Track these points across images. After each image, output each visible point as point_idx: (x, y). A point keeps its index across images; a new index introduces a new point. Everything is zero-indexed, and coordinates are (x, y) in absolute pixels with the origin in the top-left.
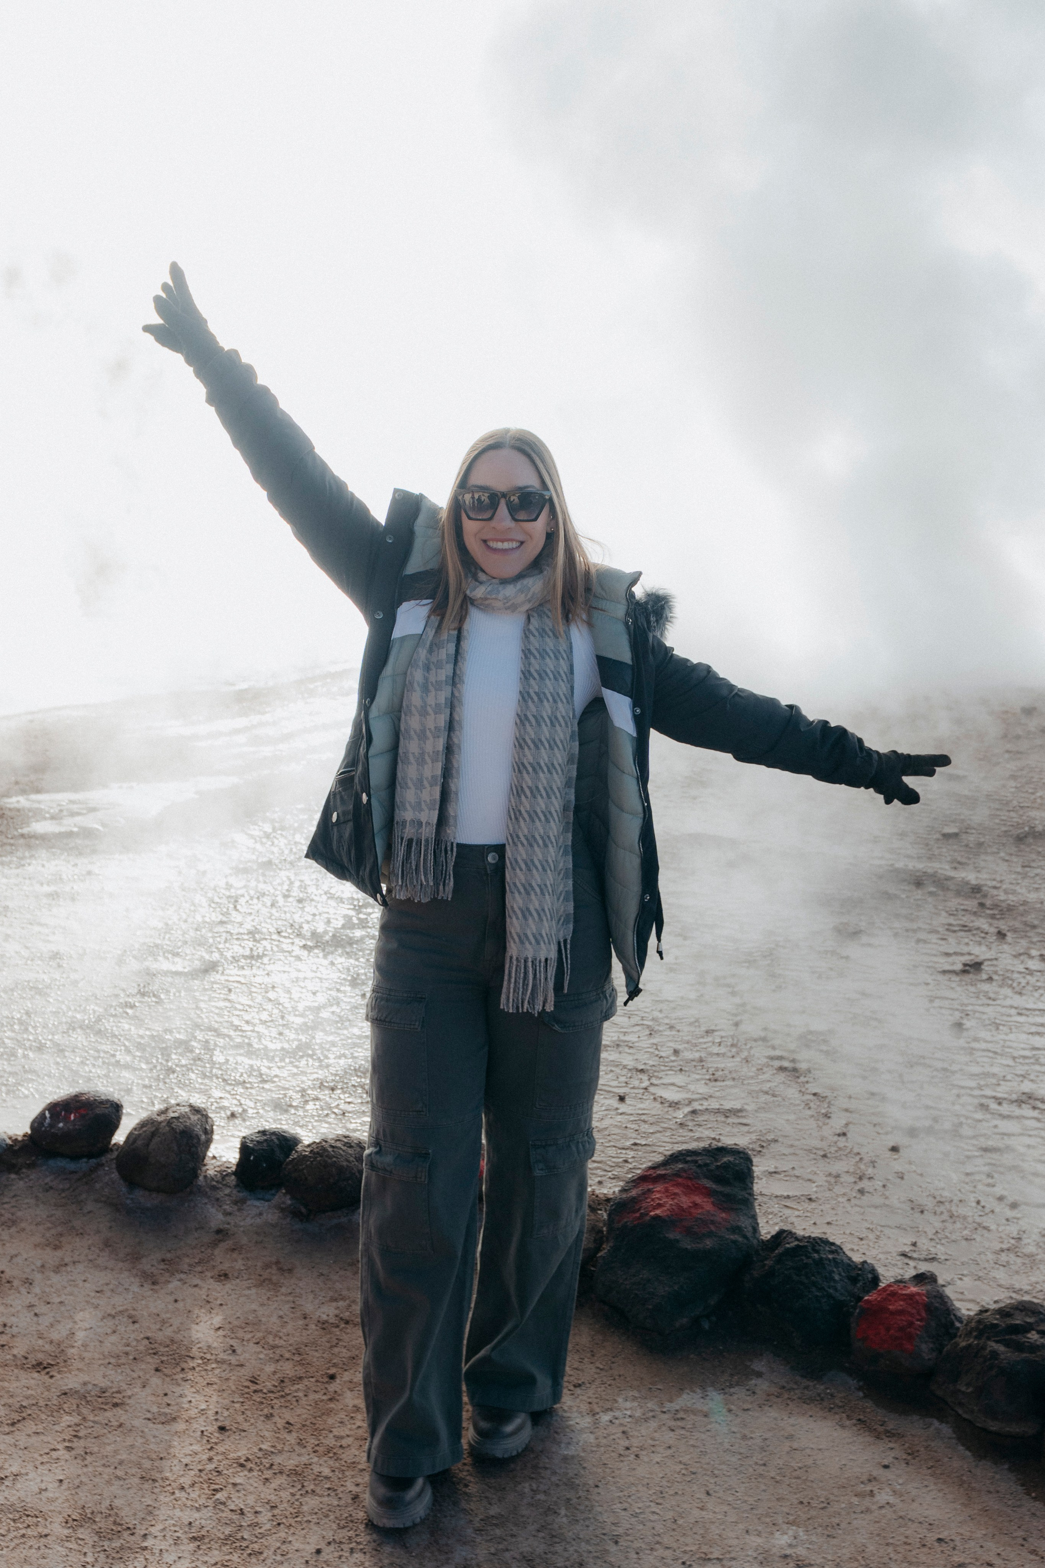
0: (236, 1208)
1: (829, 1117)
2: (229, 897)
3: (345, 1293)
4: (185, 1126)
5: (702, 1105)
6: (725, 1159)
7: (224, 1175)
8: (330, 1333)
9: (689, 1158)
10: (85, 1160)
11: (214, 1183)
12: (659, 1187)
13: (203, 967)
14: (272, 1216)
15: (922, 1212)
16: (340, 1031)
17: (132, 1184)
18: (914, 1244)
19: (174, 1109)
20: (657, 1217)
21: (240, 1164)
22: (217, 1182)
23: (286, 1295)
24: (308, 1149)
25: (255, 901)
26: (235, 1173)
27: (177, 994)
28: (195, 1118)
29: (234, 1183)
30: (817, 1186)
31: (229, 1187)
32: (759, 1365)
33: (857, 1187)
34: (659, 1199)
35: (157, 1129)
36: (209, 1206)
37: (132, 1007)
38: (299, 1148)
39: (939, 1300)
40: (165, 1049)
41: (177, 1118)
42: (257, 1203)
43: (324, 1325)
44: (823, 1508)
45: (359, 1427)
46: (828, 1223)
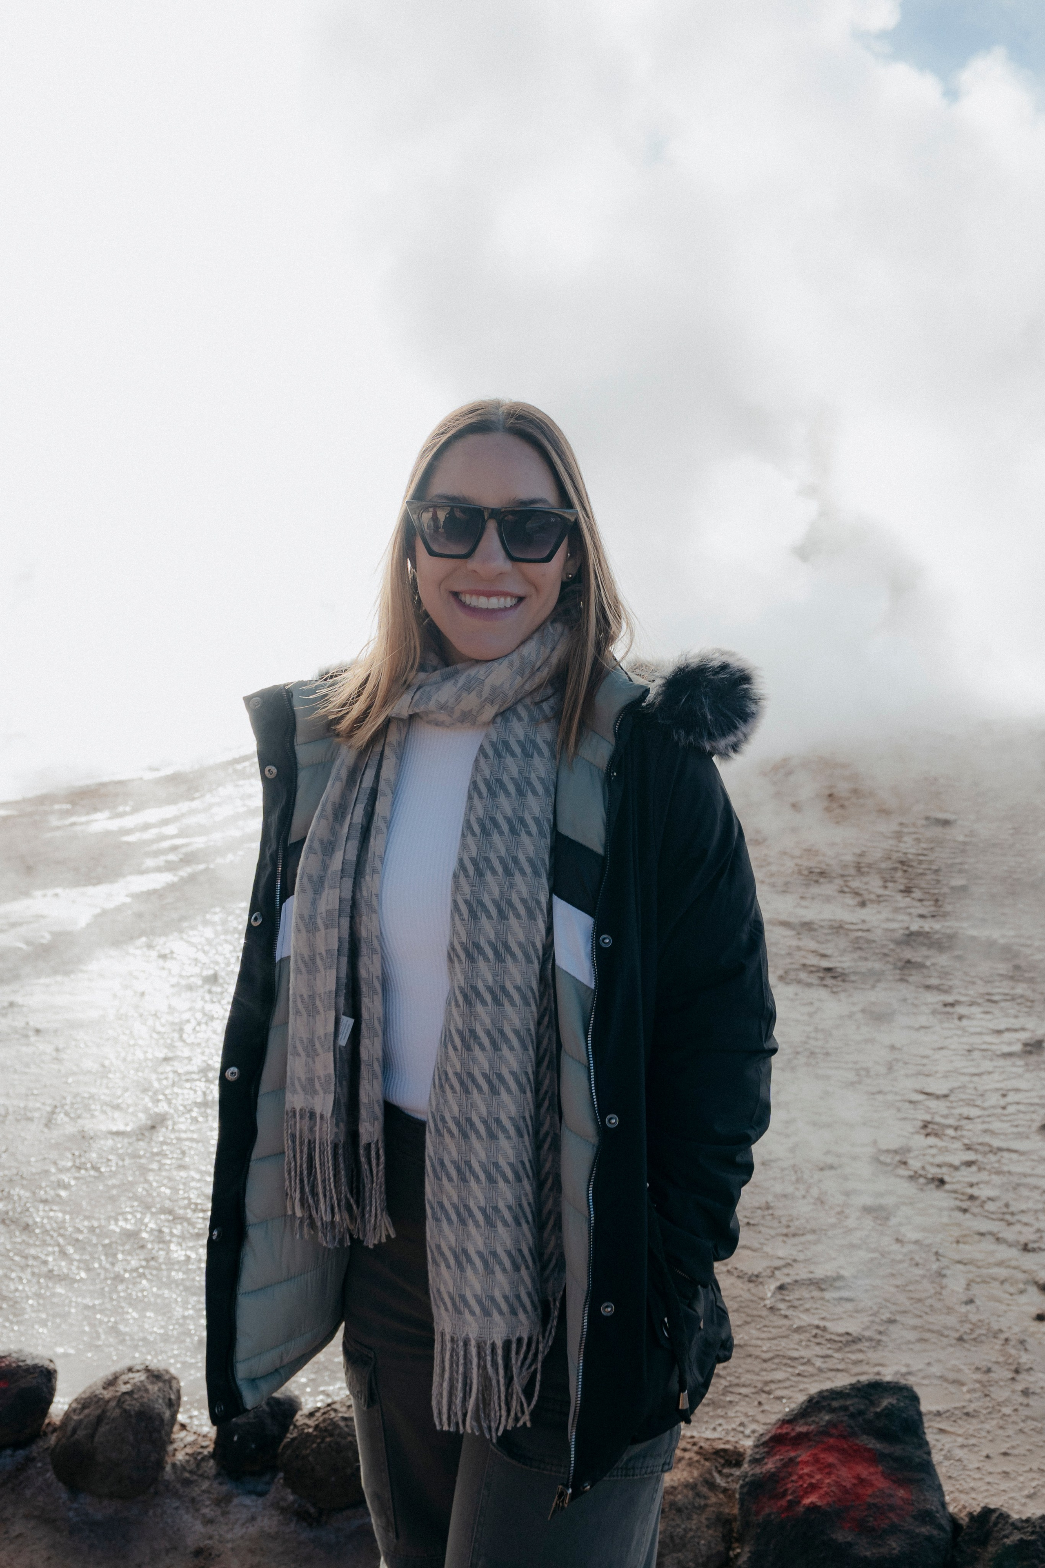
0: (219, 1511)
1: (944, 1276)
2: (173, 1024)
4: (142, 1405)
5: (788, 1275)
6: (885, 1403)
7: (198, 1459)
9: (835, 1404)
10: (9, 1452)
11: (187, 1475)
12: (803, 1455)
13: (149, 1123)
14: (269, 1522)
17: (74, 1489)
19: (125, 1378)
20: (813, 1508)
21: (218, 1442)
22: (191, 1472)
24: (311, 1422)
25: (203, 1027)
26: (213, 1455)
27: (121, 1163)
28: (154, 1388)
29: (213, 1472)
30: (969, 1392)
31: (208, 1478)
33: (1019, 1387)
34: (810, 1476)
35: (104, 1412)
36: (182, 1512)
37: (66, 1187)
38: (300, 1418)
40: (110, 1245)
41: (130, 1393)
42: (248, 1501)
46: (1005, 1454)
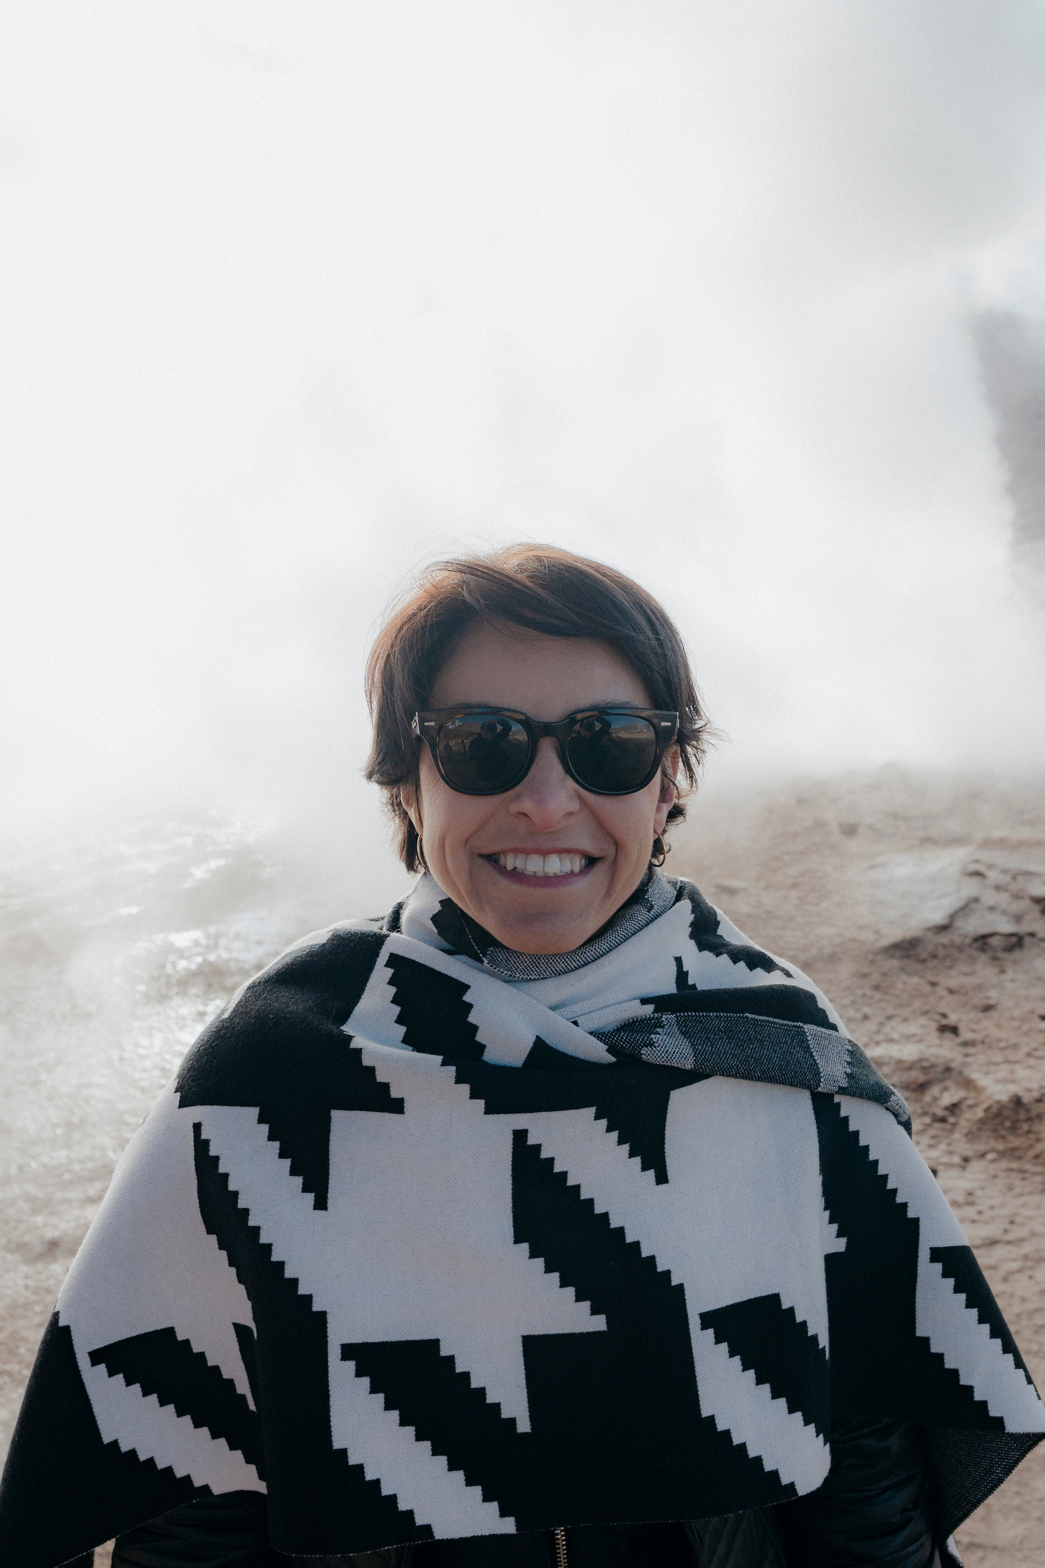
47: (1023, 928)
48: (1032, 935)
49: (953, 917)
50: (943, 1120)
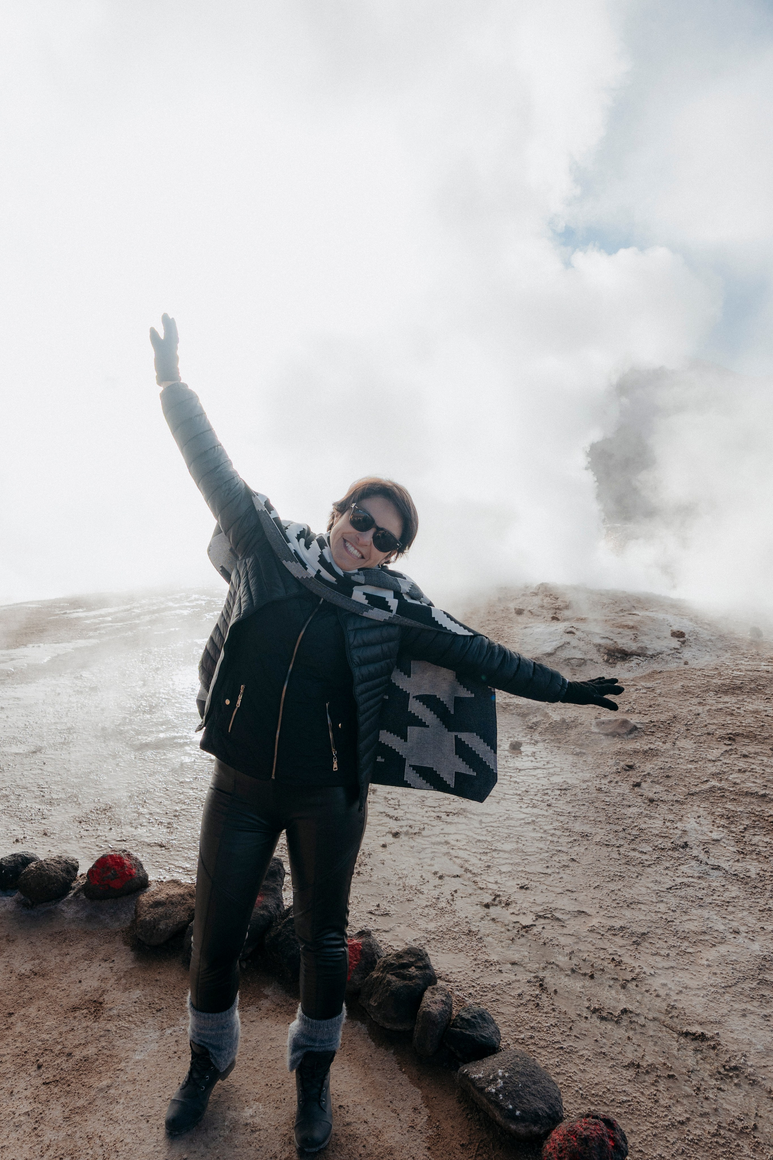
3: (41, 954)
8: (23, 982)
14: (11, 906)
15: (388, 884)
16: (97, 787)
18: (378, 906)
23: (5, 958)
24: (36, 866)
32: (268, 991)
38: (32, 864)
39: (369, 948)
43: (21, 977)
44: (278, 1088)
45: (17, 1047)
47: (588, 657)
48: (592, 660)
49: (556, 650)
50: (531, 728)
